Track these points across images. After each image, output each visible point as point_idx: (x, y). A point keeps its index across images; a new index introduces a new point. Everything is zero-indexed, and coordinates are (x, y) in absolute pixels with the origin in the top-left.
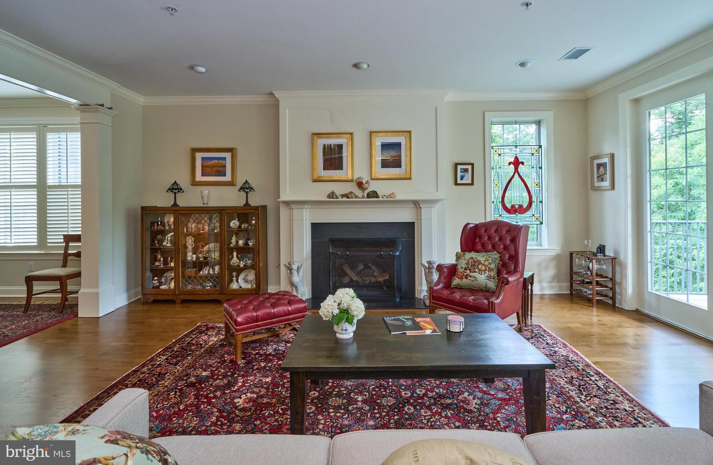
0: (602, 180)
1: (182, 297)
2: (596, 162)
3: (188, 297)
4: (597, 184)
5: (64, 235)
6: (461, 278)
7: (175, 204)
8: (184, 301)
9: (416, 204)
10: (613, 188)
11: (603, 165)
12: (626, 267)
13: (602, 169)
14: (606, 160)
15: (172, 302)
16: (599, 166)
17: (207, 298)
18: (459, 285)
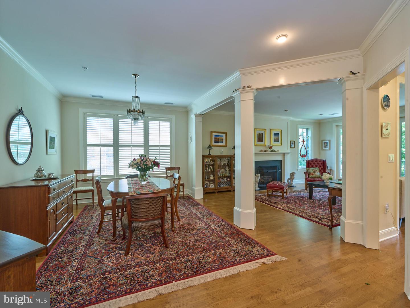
0: (326, 147)
1: (218, 190)
2: (323, 142)
3: (219, 190)
4: (324, 148)
5: (166, 168)
6: (312, 175)
7: (210, 154)
8: (218, 192)
9: (284, 154)
10: (330, 149)
11: (327, 143)
12: (334, 171)
13: (326, 144)
14: (328, 142)
15: (214, 192)
16: (325, 143)
17: (227, 190)
18: (312, 177)
